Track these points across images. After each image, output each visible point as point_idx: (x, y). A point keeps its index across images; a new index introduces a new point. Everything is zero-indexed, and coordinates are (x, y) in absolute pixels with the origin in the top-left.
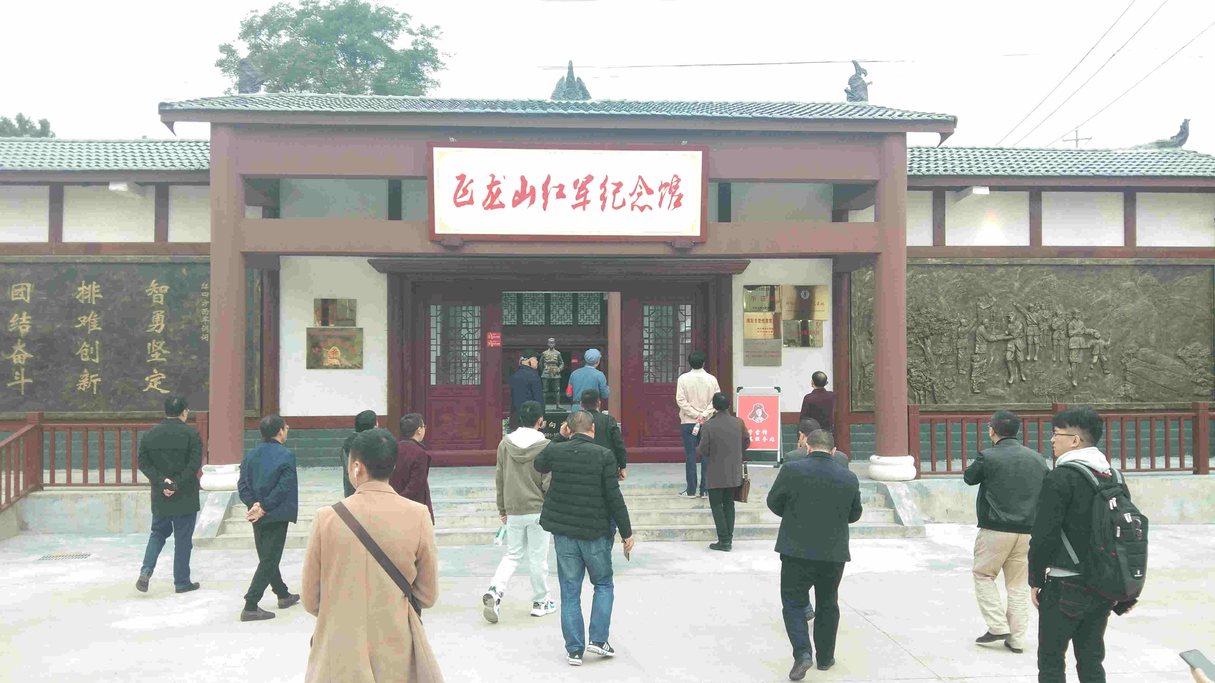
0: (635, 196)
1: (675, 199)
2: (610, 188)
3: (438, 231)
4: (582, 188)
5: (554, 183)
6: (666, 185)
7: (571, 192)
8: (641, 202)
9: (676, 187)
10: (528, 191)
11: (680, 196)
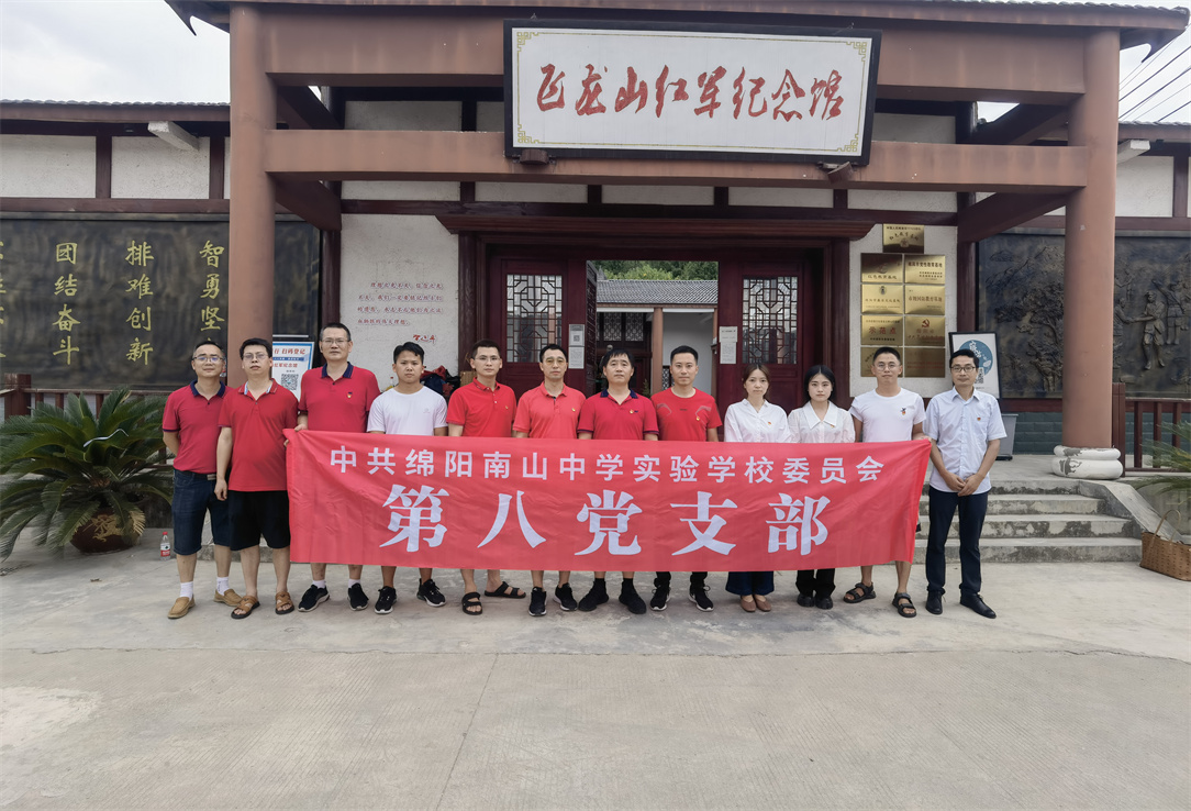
0: (780, 98)
1: (832, 103)
2: (748, 86)
3: (516, 144)
4: (709, 84)
5: (672, 77)
6: (822, 84)
7: (695, 92)
8: (787, 108)
9: (835, 88)
10: (637, 89)
11: (840, 100)
